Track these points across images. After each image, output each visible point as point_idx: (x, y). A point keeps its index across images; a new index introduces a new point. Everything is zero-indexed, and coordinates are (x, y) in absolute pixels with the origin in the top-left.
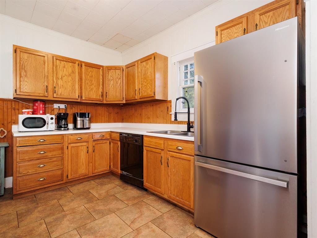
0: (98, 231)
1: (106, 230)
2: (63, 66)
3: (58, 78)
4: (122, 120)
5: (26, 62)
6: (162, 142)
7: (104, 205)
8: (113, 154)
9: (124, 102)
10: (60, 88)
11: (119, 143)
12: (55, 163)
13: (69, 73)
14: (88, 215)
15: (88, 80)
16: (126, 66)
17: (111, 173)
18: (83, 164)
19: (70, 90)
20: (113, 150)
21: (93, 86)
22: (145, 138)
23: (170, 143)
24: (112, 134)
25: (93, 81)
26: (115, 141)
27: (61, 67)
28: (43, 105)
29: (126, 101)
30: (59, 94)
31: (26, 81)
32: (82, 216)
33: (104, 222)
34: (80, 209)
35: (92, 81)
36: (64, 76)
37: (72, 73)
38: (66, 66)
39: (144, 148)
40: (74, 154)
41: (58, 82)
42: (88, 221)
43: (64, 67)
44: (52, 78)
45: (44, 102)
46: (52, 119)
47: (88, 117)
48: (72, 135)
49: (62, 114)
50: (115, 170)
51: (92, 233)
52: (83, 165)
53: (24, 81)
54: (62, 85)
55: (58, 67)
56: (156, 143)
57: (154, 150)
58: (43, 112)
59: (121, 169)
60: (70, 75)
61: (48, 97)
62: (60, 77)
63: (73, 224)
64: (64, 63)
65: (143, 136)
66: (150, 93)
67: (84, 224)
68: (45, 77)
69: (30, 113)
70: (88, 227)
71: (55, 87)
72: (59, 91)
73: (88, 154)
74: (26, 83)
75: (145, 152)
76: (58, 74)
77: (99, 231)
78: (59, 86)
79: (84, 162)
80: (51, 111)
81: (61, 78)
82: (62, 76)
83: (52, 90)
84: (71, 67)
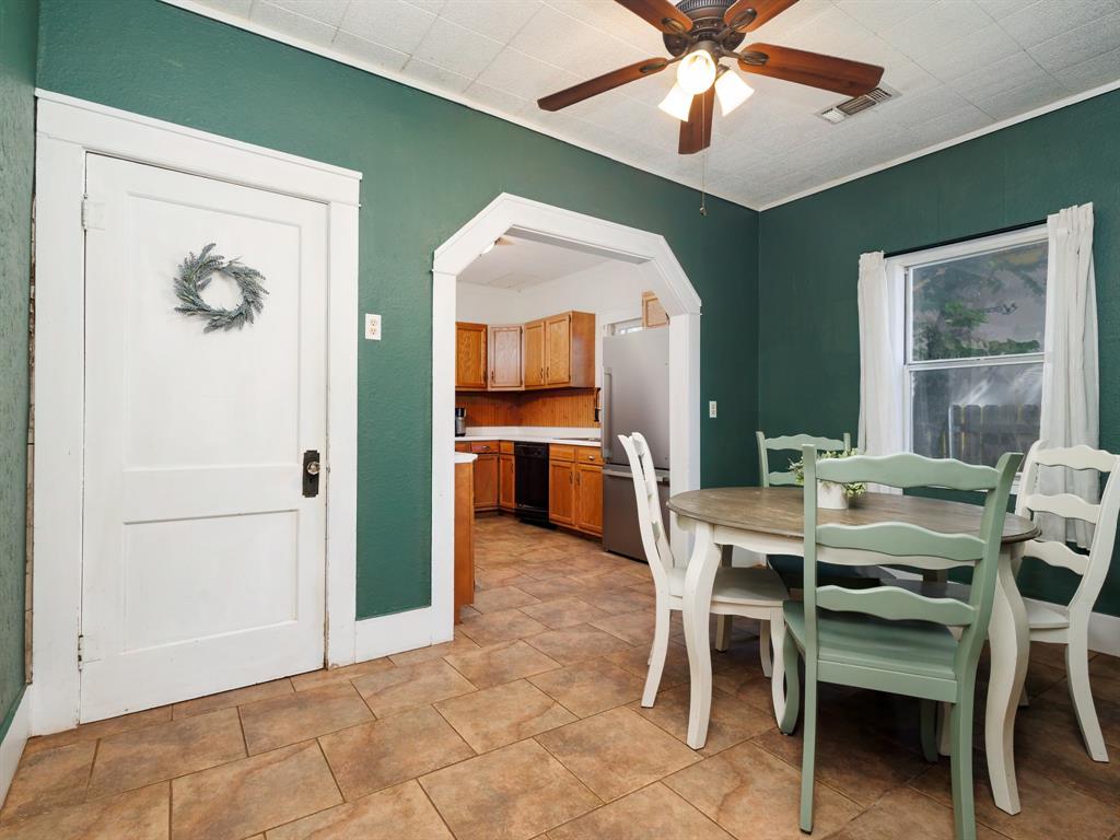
4: (519, 422)
6: (571, 451)
8: (504, 479)
9: (523, 389)
11: (513, 458)
15: (464, 352)
16: (527, 324)
17: (501, 512)
20: (504, 471)
21: (470, 363)
22: (551, 448)
23: (581, 451)
24: (502, 444)
25: (471, 353)
26: (506, 457)
29: (526, 386)
35: (469, 354)
39: (550, 462)
47: (462, 416)
50: (508, 504)
56: (565, 453)
57: (563, 464)
59: (516, 501)
65: (548, 444)
66: (563, 376)
75: (551, 468)
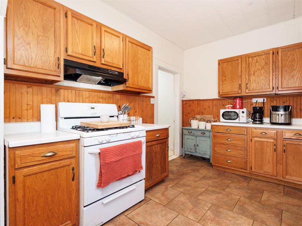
0: (221, 217)
1: (226, 223)
2: (255, 61)
3: (250, 74)
5: (225, 69)
7: (256, 208)
10: (252, 84)
12: (239, 151)
13: (262, 66)
14: (233, 204)
15: (287, 66)
18: (269, 161)
19: (263, 83)
25: (295, 65)
27: (253, 63)
28: (239, 101)
30: (251, 89)
31: (225, 84)
32: (228, 201)
33: (234, 217)
34: (234, 197)
35: (293, 66)
36: (256, 71)
37: (265, 65)
38: (259, 61)
40: (258, 147)
41: (250, 79)
42: (225, 207)
43: (257, 62)
44: (245, 76)
45: (241, 98)
46: (243, 112)
48: (256, 129)
49: (258, 108)
51: (216, 215)
52: (270, 163)
53: (224, 84)
54: (254, 80)
55: (251, 65)
58: (239, 107)
60: (263, 68)
61: (241, 93)
62: (252, 73)
63: (215, 201)
64: (257, 58)
67: (221, 206)
68: (239, 77)
69: (230, 108)
70: (219, 210)
71: (247, 84)
72: (251, 86)
73: (275, 153)
74: (225, 85)
76: (251, 70)
77: (221, 219)
78: (252, 81)
79: (270, 160)
80: (251, 106)
81: (254, 74)
82: (254, 71)
83: (245, 87)
84: (264, 59)
